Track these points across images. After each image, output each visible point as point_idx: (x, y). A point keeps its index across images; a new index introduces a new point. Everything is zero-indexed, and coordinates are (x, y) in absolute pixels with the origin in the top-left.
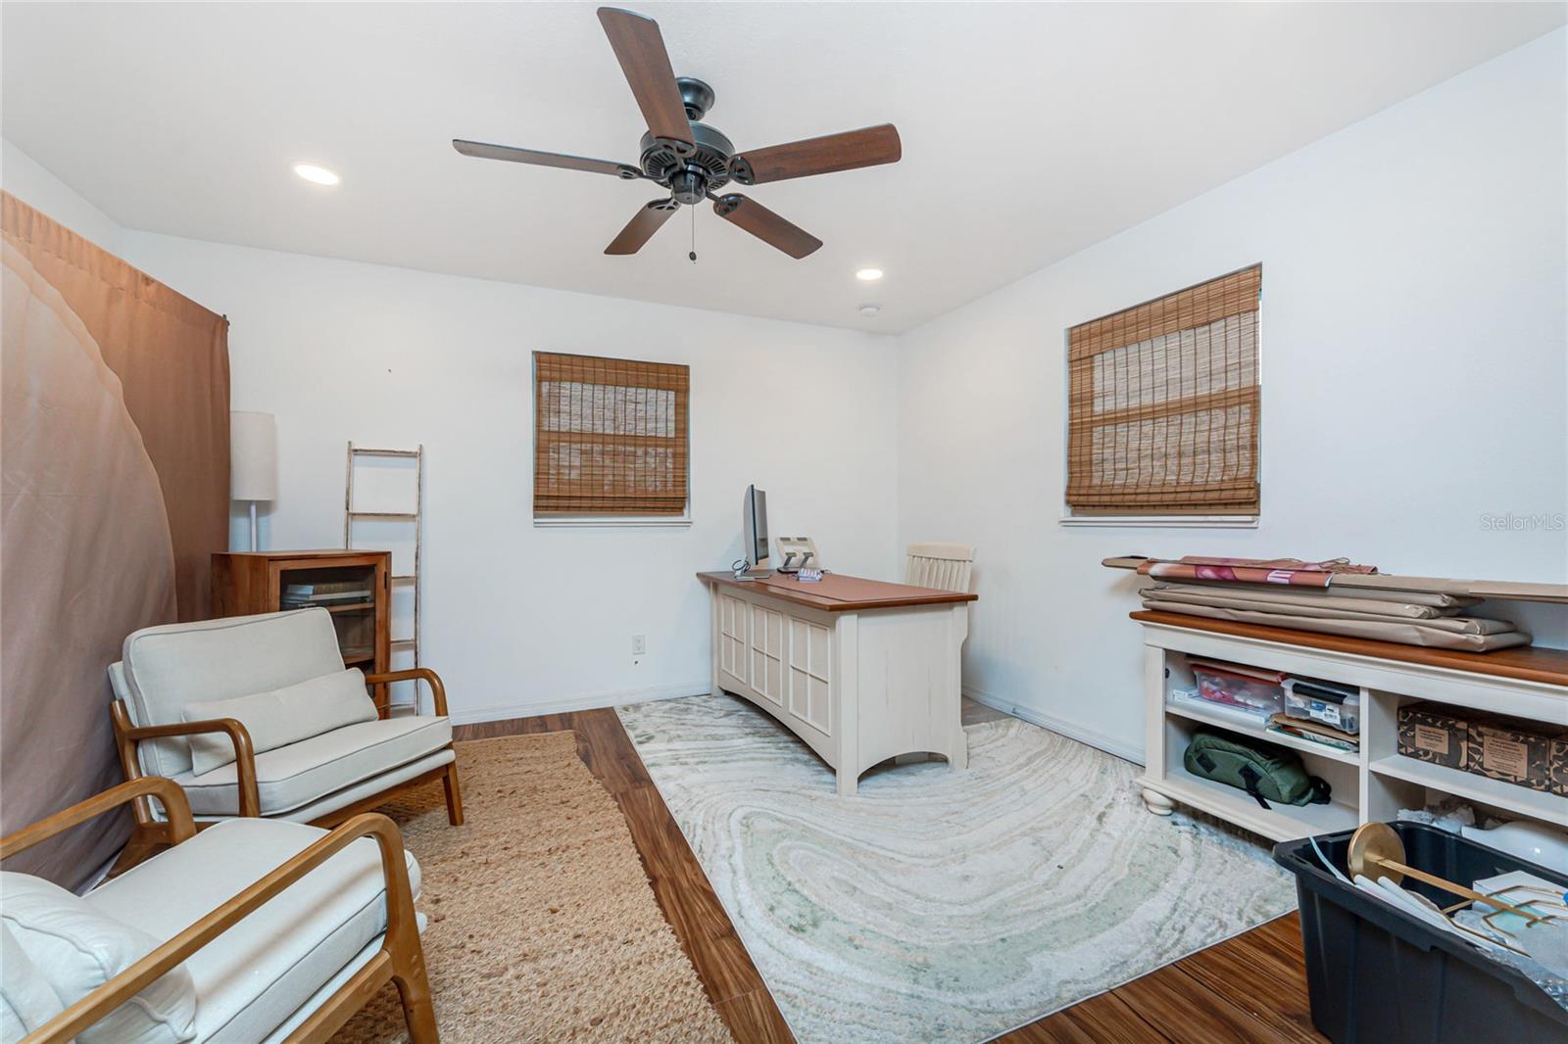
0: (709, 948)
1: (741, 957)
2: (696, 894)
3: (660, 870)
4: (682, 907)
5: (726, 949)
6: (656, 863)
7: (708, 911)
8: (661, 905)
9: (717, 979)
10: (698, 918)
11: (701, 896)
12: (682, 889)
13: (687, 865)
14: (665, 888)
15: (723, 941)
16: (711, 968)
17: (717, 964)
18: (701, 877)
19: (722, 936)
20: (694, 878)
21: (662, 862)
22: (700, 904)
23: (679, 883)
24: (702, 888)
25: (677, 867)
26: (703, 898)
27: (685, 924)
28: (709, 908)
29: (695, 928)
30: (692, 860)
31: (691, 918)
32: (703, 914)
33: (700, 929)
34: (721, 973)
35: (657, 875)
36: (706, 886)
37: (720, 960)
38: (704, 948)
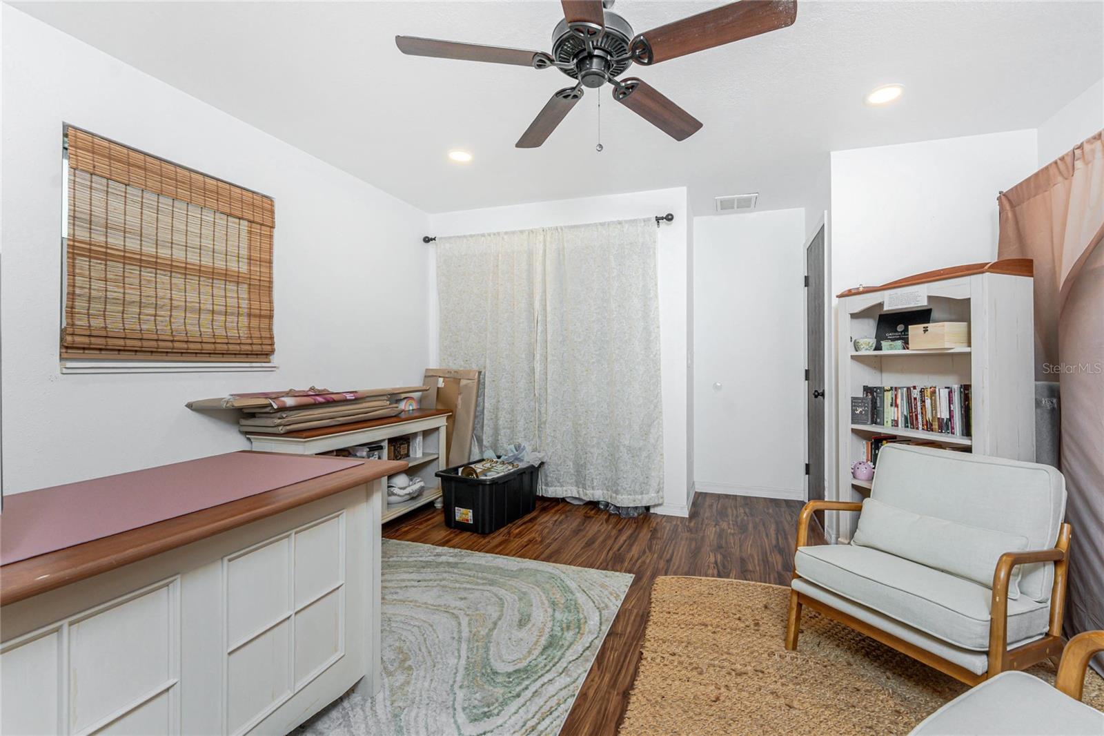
0: (630, 632)
1: (618, 621)
2: (607, 665)
3: (615, 699)
4: (624, 661)
5: (622, 627)
6: (612, 710)
7: (611, 652)
8: (637, 669)
9: (639, 619)
10: (621, 649)
11: (605, 662)
12: (613, 676)
13: (591, 693)
14: (623, 681)
15: (619, 632)
16: (637, 624)
17: (633, 625)
18: (591, 676)
19: (617, 634)
20: (596, 679)
21: (606, 710)
22: (612, 657)
23: (609, 682)
24: (599, 669)
25: (599, 696)
26: (606, 660)
27: (631, 651)
28: (609, 652)
29: (627, 645)
30: (583, 696)
31: (625, 652)
32: (616, 650)
33: (625, 644)
34: (634, 620)
35: (620, 697)
36: (596, 668)
37: (630, 625)
38: (632, 634)
